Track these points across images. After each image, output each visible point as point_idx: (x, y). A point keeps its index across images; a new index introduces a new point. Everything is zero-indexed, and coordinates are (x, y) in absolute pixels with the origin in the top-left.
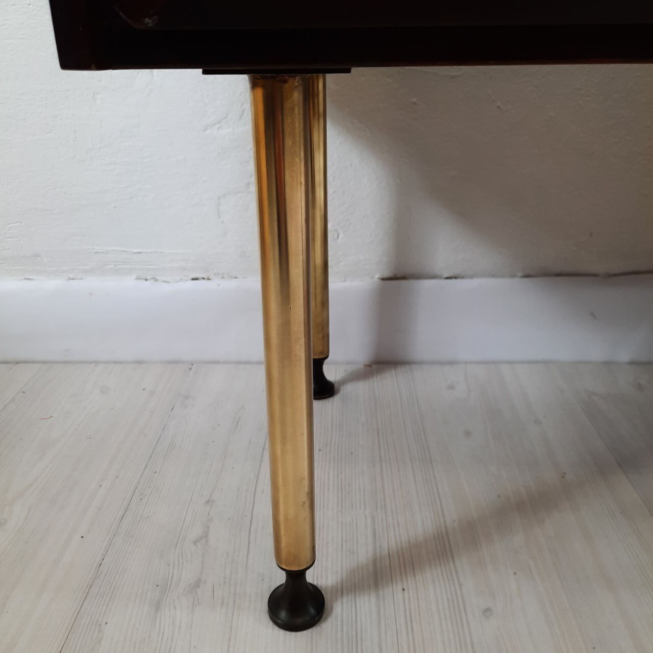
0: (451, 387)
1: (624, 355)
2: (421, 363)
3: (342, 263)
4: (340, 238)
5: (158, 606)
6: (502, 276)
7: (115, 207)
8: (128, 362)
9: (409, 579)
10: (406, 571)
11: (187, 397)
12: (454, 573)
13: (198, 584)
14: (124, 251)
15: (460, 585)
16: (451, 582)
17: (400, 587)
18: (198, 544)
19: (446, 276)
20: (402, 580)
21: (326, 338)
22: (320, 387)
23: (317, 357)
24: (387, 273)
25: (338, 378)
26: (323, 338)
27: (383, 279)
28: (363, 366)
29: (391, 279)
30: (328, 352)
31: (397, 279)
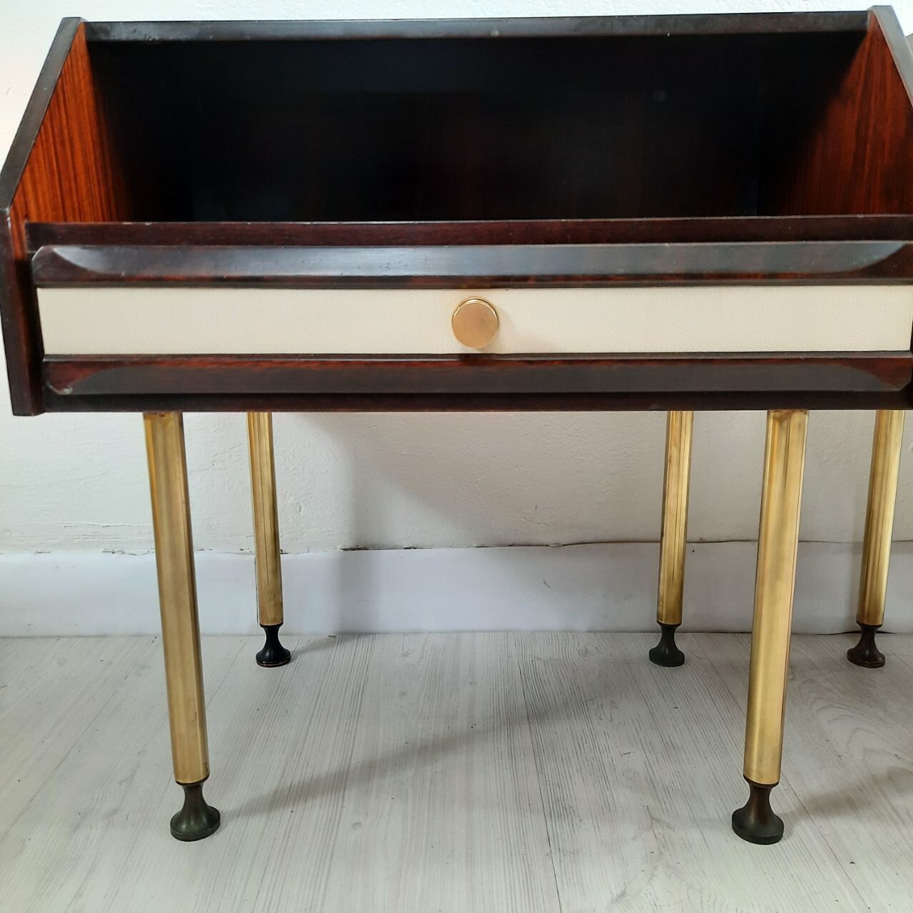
0: (405, 655)
1: (582, 624)
2: (385, 633)
3: (305, 535)
4: (302, 511)
5: (76, 827)
6: (458, 547)
7: (85, 484)
8: (92, 636)
9: (300, 804)
10: (299, 799)
11: (143, 667)
12: (341, 799)
13: (115, 811)
14: (93, 525)
15: (342, 807)
16: (336, 804)
17: (290, 810)
18: (123, 784)
19: (405, 546)
20: (294, 805)
21: (279, 605)
22: (275, 655)
23: (269, 625)
24: (349, 544)
25: (299, 647)
26: (275, 605)
27: (345, 550)
28: (327, 636)
29: (354, 549)
30: (282, 619)
31: (358, 549)
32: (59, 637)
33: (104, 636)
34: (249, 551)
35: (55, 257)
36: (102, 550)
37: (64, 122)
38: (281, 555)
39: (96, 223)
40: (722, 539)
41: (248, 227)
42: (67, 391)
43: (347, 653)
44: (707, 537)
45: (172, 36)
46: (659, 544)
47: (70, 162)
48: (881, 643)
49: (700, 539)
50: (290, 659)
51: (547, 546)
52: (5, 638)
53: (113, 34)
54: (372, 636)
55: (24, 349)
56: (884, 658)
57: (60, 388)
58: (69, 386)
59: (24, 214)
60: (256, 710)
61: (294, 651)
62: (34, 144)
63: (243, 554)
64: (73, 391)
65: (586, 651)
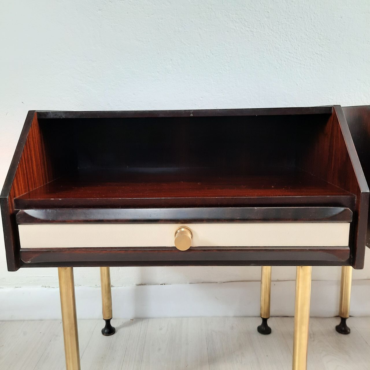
2: (153, 318)
3: (121, 279)
11: (57, 336)
14: (38, 276)
19: (160, 284)
21: (110, 311)
22: (109, 330)
23: (107, 319)
24: (139, 283)
25: (118, 326)
26: (109, 311)
27: (137, 285)
28: (130, 319)
29: (140, 285)
30: (112, 316)
31: (142, 285)
32: (24, 321)
33: (41, 320)
34: (99, 286)
35: (25, 213)
36: (41, 286)
37: (29, 153)
38: (111, 288)
39: (41, 199)
40: (286, 280)
41: (98, 200)
42: (29, 262)
43: (137, 329)
44: (279, 279)
45: (70, 117)
46: (260, 282)
47: (31, 167)
48: (348, 323)
49: (277, 280)
50: (115, 332)
51: (217, 283)
52: (2, 321)
53: (47, 116)
54: (148, 319)
55: (13, 247)
56: (349, 330)
57: (26, 261)
58: (29, 260)
59: (14, 196)
60: (101, 358)
61: (117, 327)
62: (18, 168)
63: (97, 287)
64: (31, 262)
65: (233, 327)
